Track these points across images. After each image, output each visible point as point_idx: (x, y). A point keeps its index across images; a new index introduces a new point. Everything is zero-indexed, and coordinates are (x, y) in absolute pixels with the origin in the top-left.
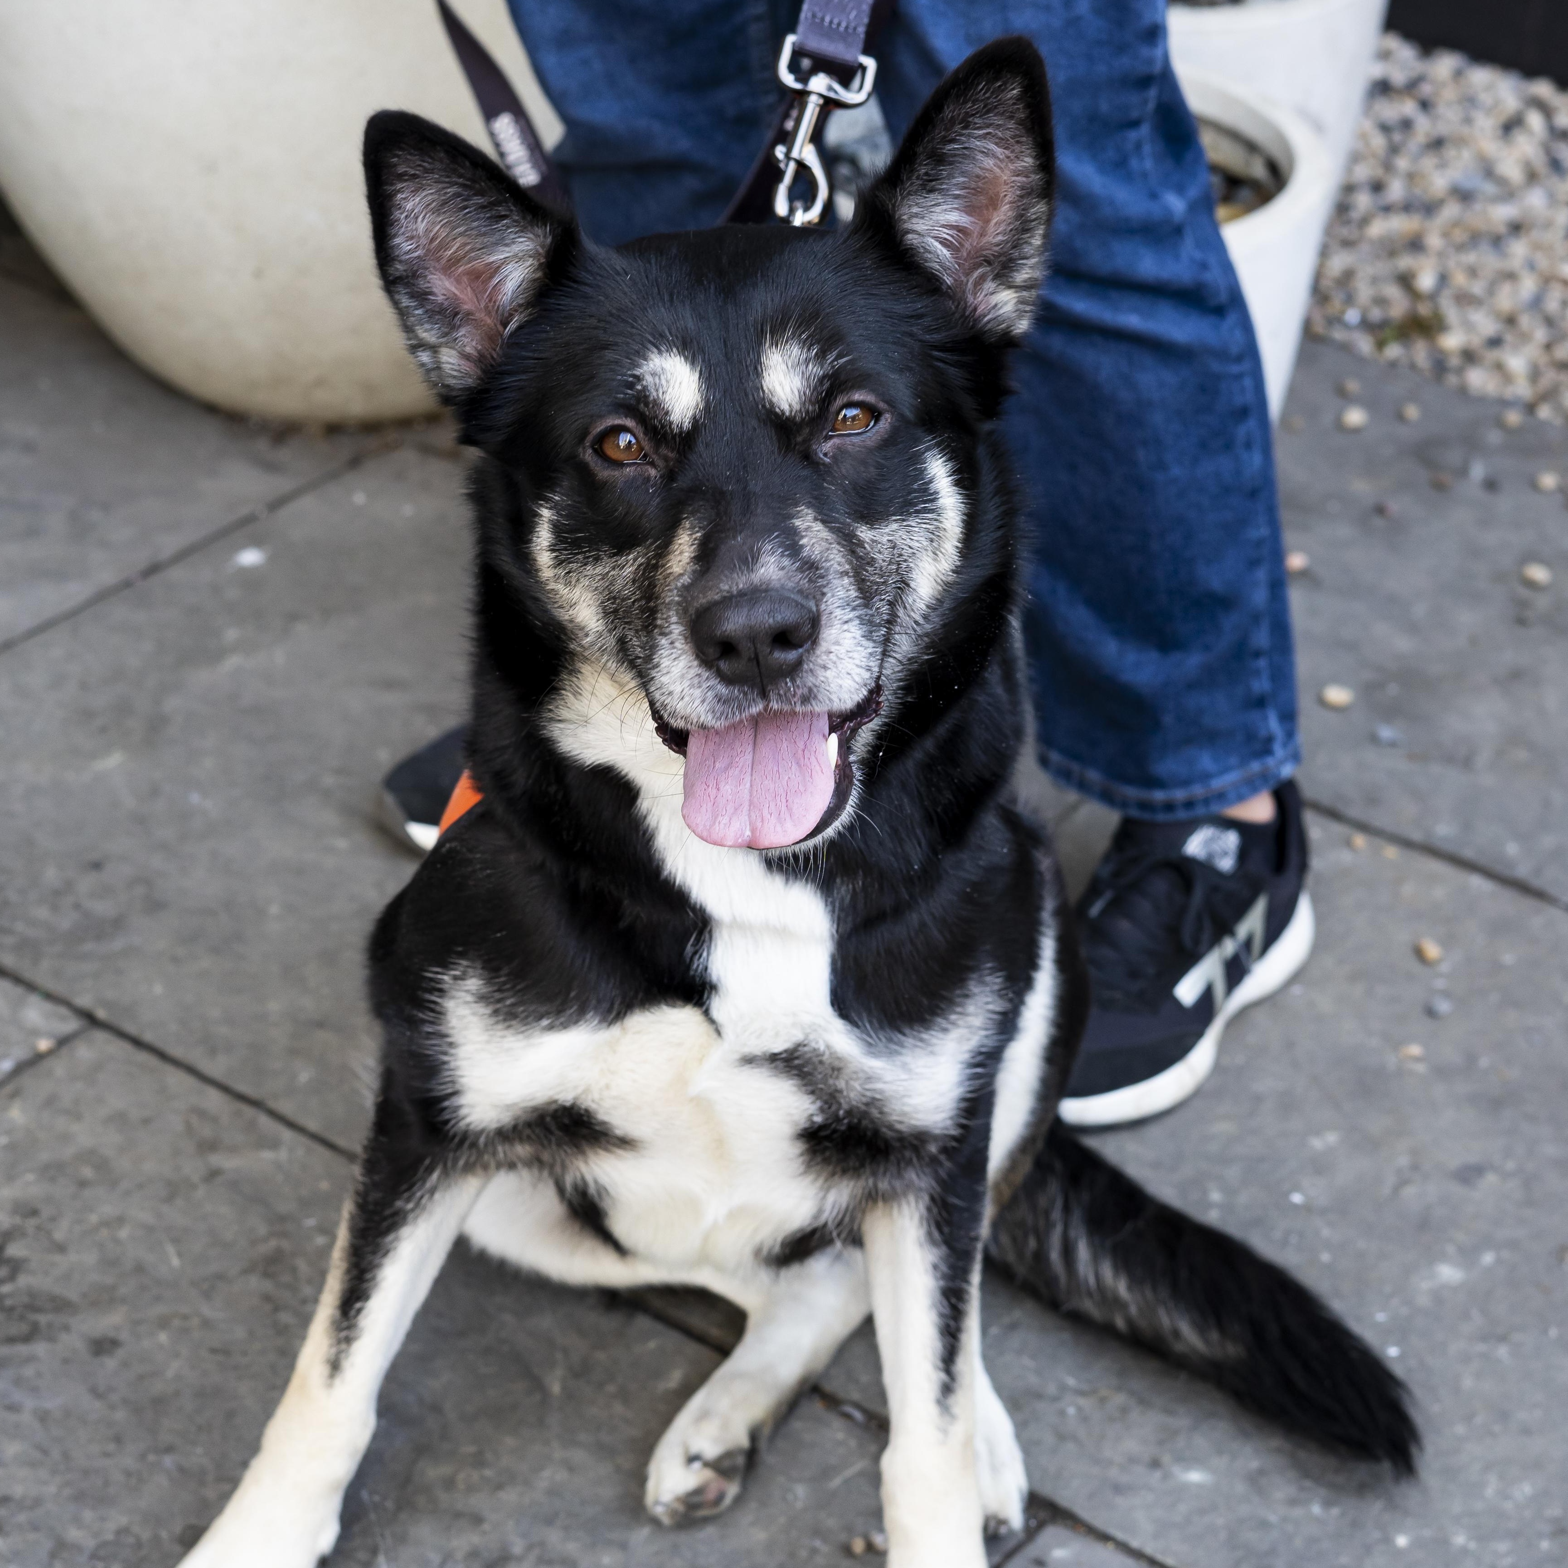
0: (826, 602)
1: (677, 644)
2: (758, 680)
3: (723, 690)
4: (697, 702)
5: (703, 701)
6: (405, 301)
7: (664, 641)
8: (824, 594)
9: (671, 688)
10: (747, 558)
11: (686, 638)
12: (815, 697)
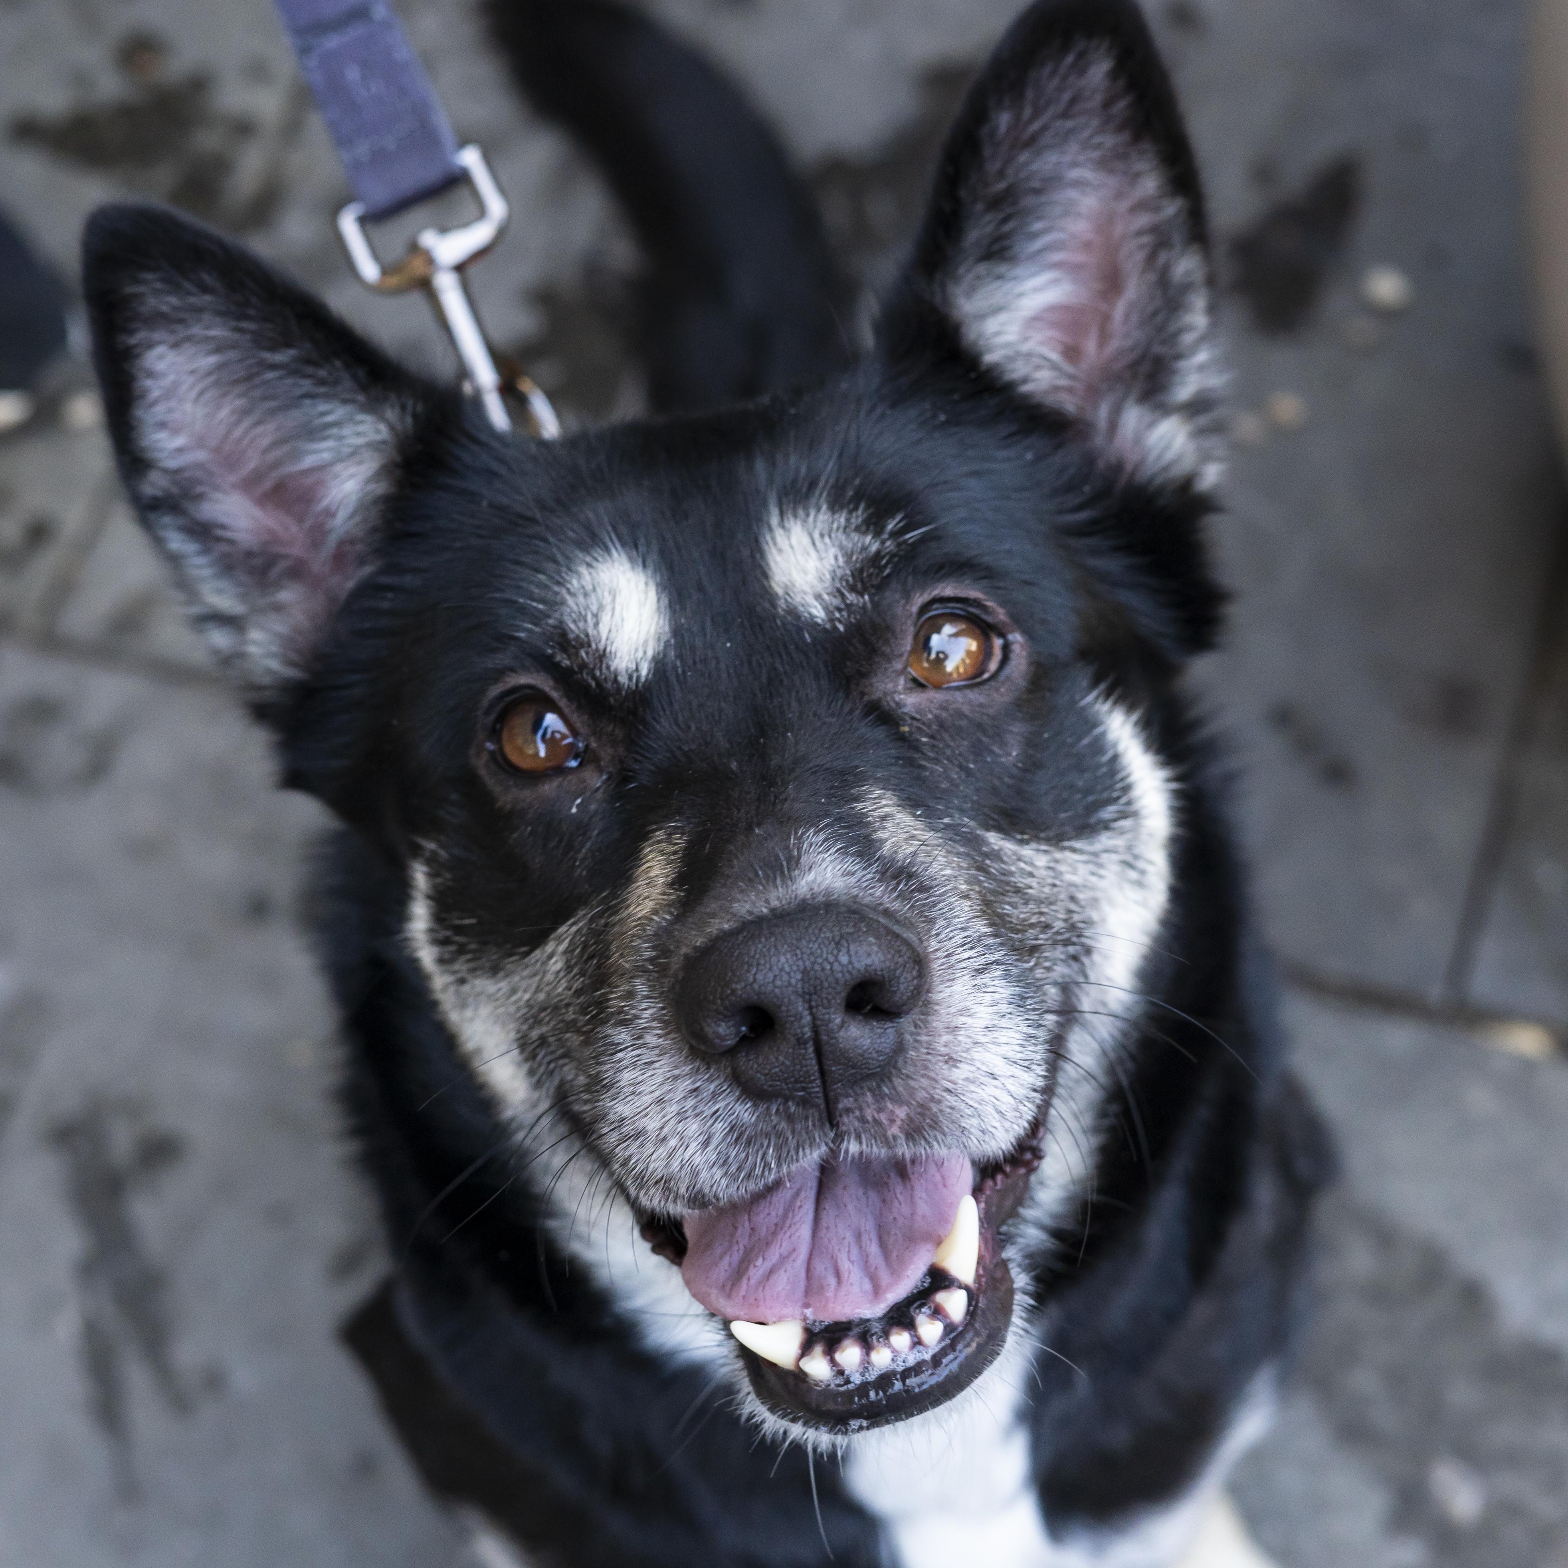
0: (938, 935)
1: (650, 1039)
2: (816, 1088)
3: (745, 1112)
4: (693, 1146)
5: (706, 1144)
6: (177, 542)
7: (622, 1036)
8: (932, 921)
9: (640, 1124)
10: (777, 858)
11: (666, 1023)
12: (935, 1125)
